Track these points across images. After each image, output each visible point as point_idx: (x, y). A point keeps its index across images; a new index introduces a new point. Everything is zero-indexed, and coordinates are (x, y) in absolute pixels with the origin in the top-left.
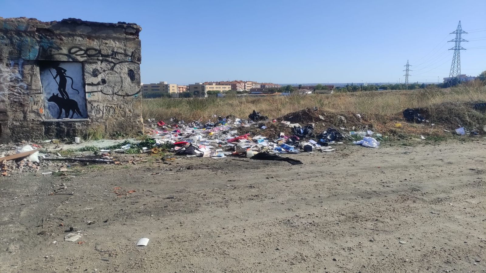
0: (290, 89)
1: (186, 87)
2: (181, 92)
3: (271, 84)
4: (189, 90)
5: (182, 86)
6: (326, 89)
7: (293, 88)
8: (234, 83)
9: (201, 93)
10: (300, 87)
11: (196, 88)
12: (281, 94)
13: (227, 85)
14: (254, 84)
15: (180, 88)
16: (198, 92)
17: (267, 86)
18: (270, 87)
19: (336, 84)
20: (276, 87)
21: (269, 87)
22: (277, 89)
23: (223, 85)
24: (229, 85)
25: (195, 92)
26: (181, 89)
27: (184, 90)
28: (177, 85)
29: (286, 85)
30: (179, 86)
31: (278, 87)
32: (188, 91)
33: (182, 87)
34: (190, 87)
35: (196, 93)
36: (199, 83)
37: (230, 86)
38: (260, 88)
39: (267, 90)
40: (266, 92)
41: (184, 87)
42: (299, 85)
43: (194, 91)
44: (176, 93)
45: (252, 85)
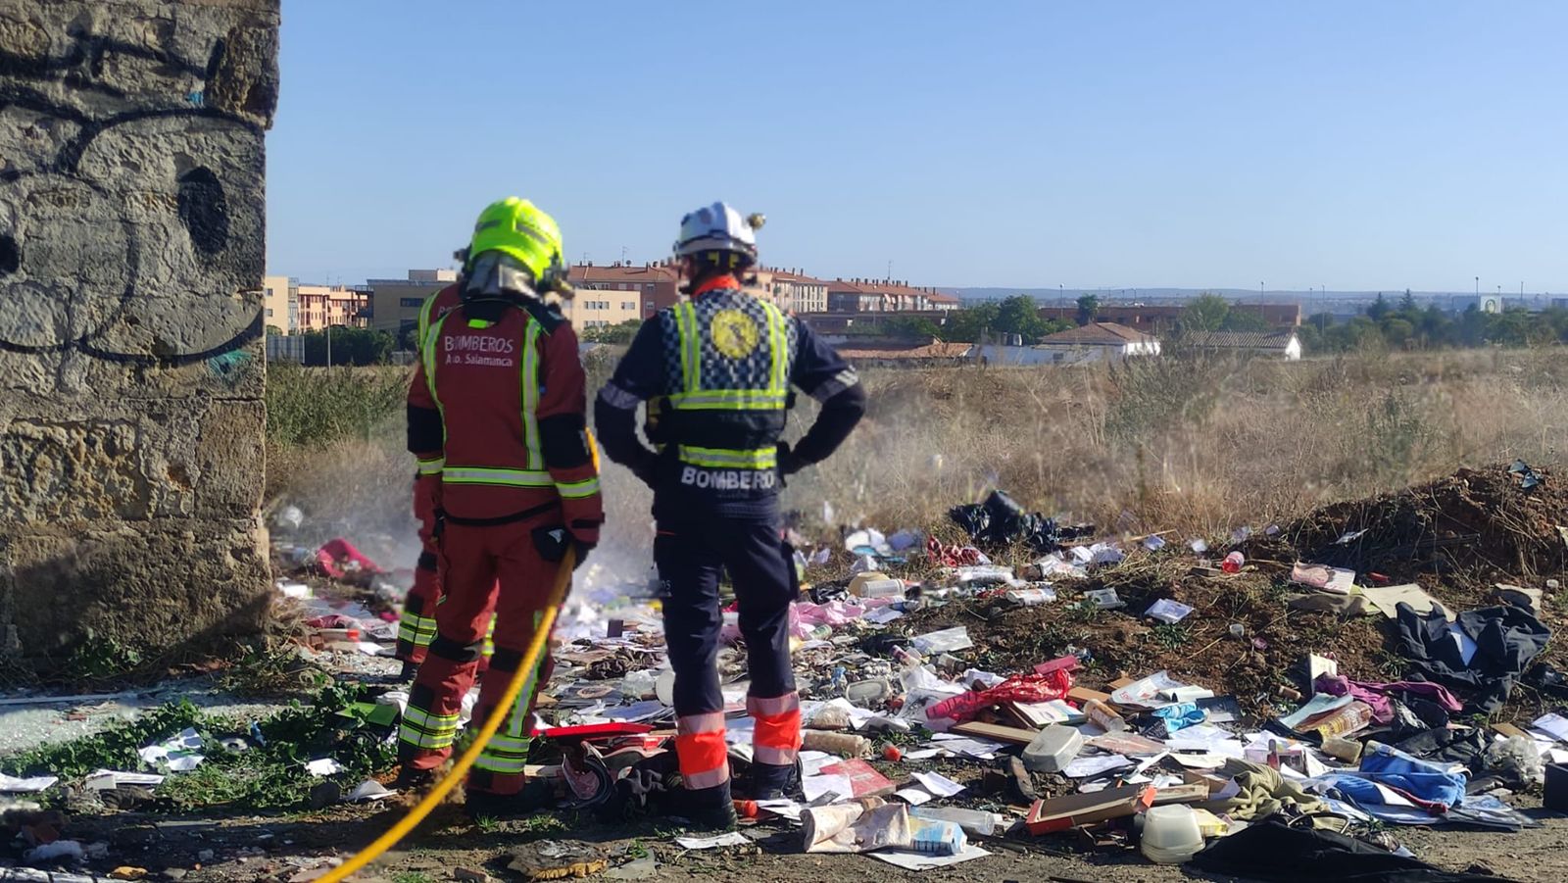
0: (1023, 323)
1: (348, 296)
2: (317, 325)
3: (896, 288)
4: (366, 313)
5: (325, 291)
6: (1247, 326)
7: (1041, 313)
8: (661, 278)
10: (1086, 311)
12: (964, 351)
13: (613, 286)
14: (786, 287)
15: (307, 299)
17: (868, 303)
18: (887, 308)
19: (1310, 297)
20: (928, 307)
21: (881, 303)
22: (935, 316)
24: (630, 288)
26: (316, 307)
27: (337, 314)
28: (292, 280)
29: (1003, 297)
30: (303, 291)
31: (940, 307)
32: (363, 323)
33: (324, 298)
34: (374, 297)
36: (434, 273)
37: (635, 297)
38: (825, 309)
39: (874, 328)
40: (872, 340)
41: (334, 295)
42: (1080, 301)
44: (286, 334)
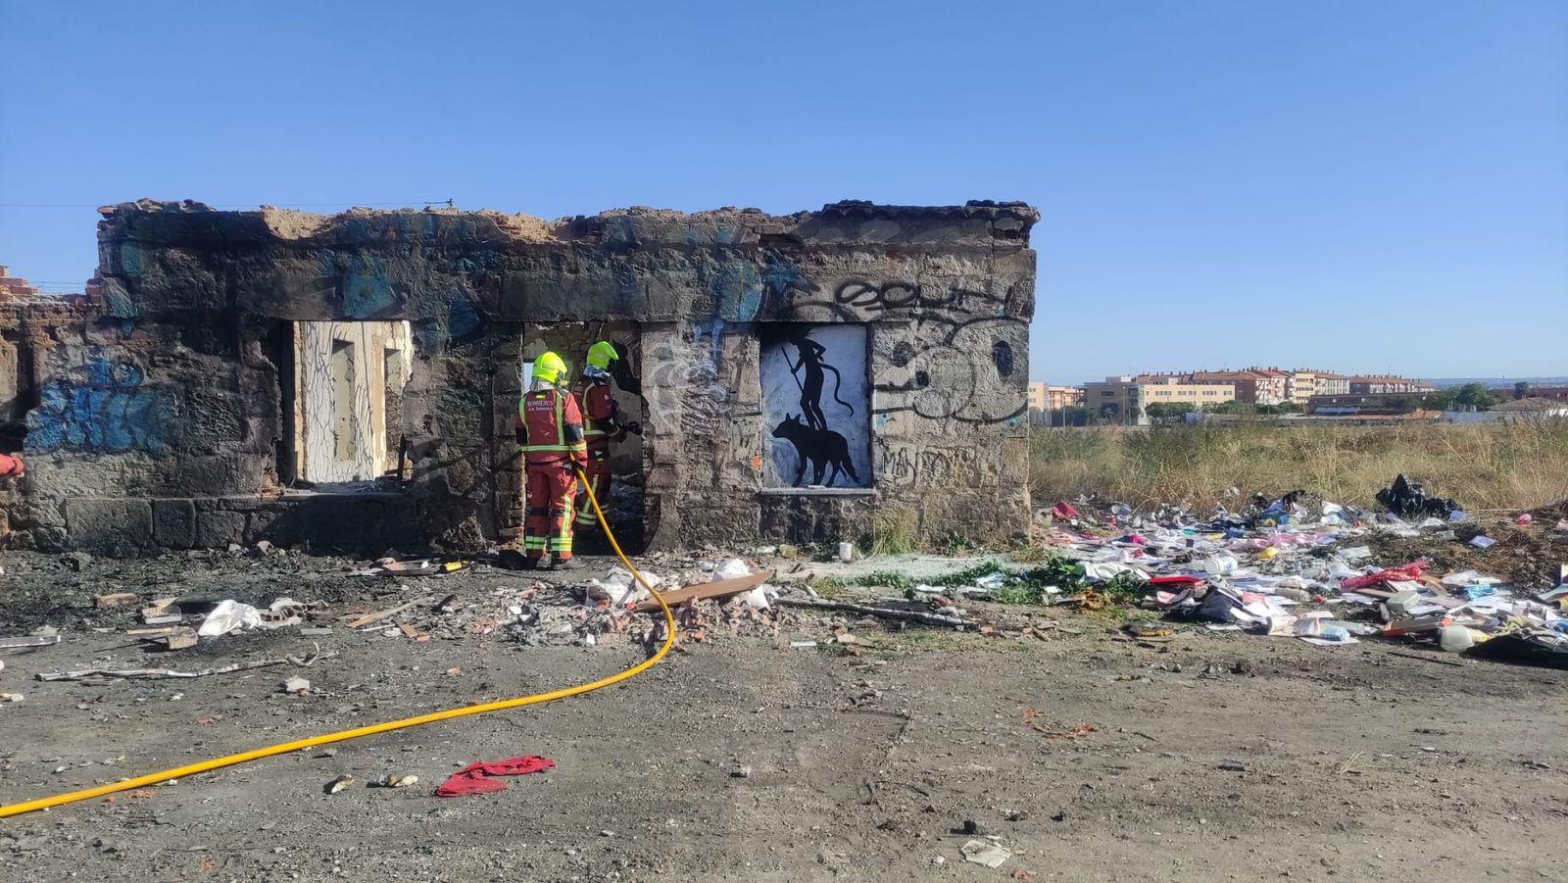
0: (1477, 398)
1: (1074, 391)
2: (1058, 406)
3: (1394, 381)
4: (1083, 399)
5: (1062, 389)
7: (1489, 392)
8: (1247, 377)
9: (1127, 411)
10: (1520, 391)
11: (1110, 394)
12: (1437, 415)
13: (1219, 383)
14: (1323, 381)
15: (1053, 393)
16: (1115, 407)
17: (1376, 389)
18: (1387, 391)
20: (1415, 390)
21: (1384, 389)
22: (1418, 396)
23: (1204, 382)
24: (1229, 383)
25: (1104, 407)
26: (1058, 397)
27: (1069, 400)
28: (1045, 384)
30: (1051, 389)
31: (1423, 390)
32: (1082, 405)
33: (1062, 392)
34: (1088, 392)
35: (1109, 410)
36: (1119, 378)
37: (1232, 388)
38: (1348, 392)
39: (1378, 403)
40: (1376, 410)
41: (1067, 391)
42: (1517, 385)
43: (1100, 405)
44: (1042, 411)
45: (1317, 383)
